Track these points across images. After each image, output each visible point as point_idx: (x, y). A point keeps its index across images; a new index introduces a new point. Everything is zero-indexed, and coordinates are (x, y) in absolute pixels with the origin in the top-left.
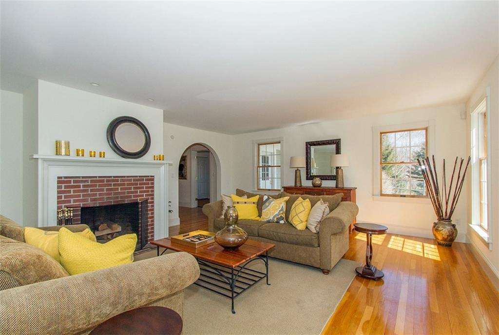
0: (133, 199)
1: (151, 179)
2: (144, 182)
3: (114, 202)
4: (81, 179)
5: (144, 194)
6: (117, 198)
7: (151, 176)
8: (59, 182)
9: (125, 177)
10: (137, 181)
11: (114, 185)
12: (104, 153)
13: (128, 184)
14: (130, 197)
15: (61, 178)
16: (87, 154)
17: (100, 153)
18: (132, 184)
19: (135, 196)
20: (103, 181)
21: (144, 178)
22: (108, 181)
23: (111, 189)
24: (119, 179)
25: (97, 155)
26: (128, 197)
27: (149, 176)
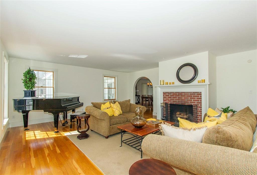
0: (189, 103)
1: (200, 94)
2: (196, 95)
3: (181, 103)
4: (170, 93)
5: (196, 102)
6: (182, 102)
7: (200, 92)
8: (164, 94)
9: (185, 92)
10: (191, 95)
11: (181, 96)
12: (174, 82)
13: (187, 96)
14: (188, 102)
15: (164, 92)
16: (168, 84)
17: (172, 83)
18: (189, 96)
19: (190, 102)
20: (176, 94)
21: (196, 93)
22: (178, 94)
23: (180, 98)
24: (183, 93)
25: (172, 84)
26: (187, 102)
27: (199, 92)
